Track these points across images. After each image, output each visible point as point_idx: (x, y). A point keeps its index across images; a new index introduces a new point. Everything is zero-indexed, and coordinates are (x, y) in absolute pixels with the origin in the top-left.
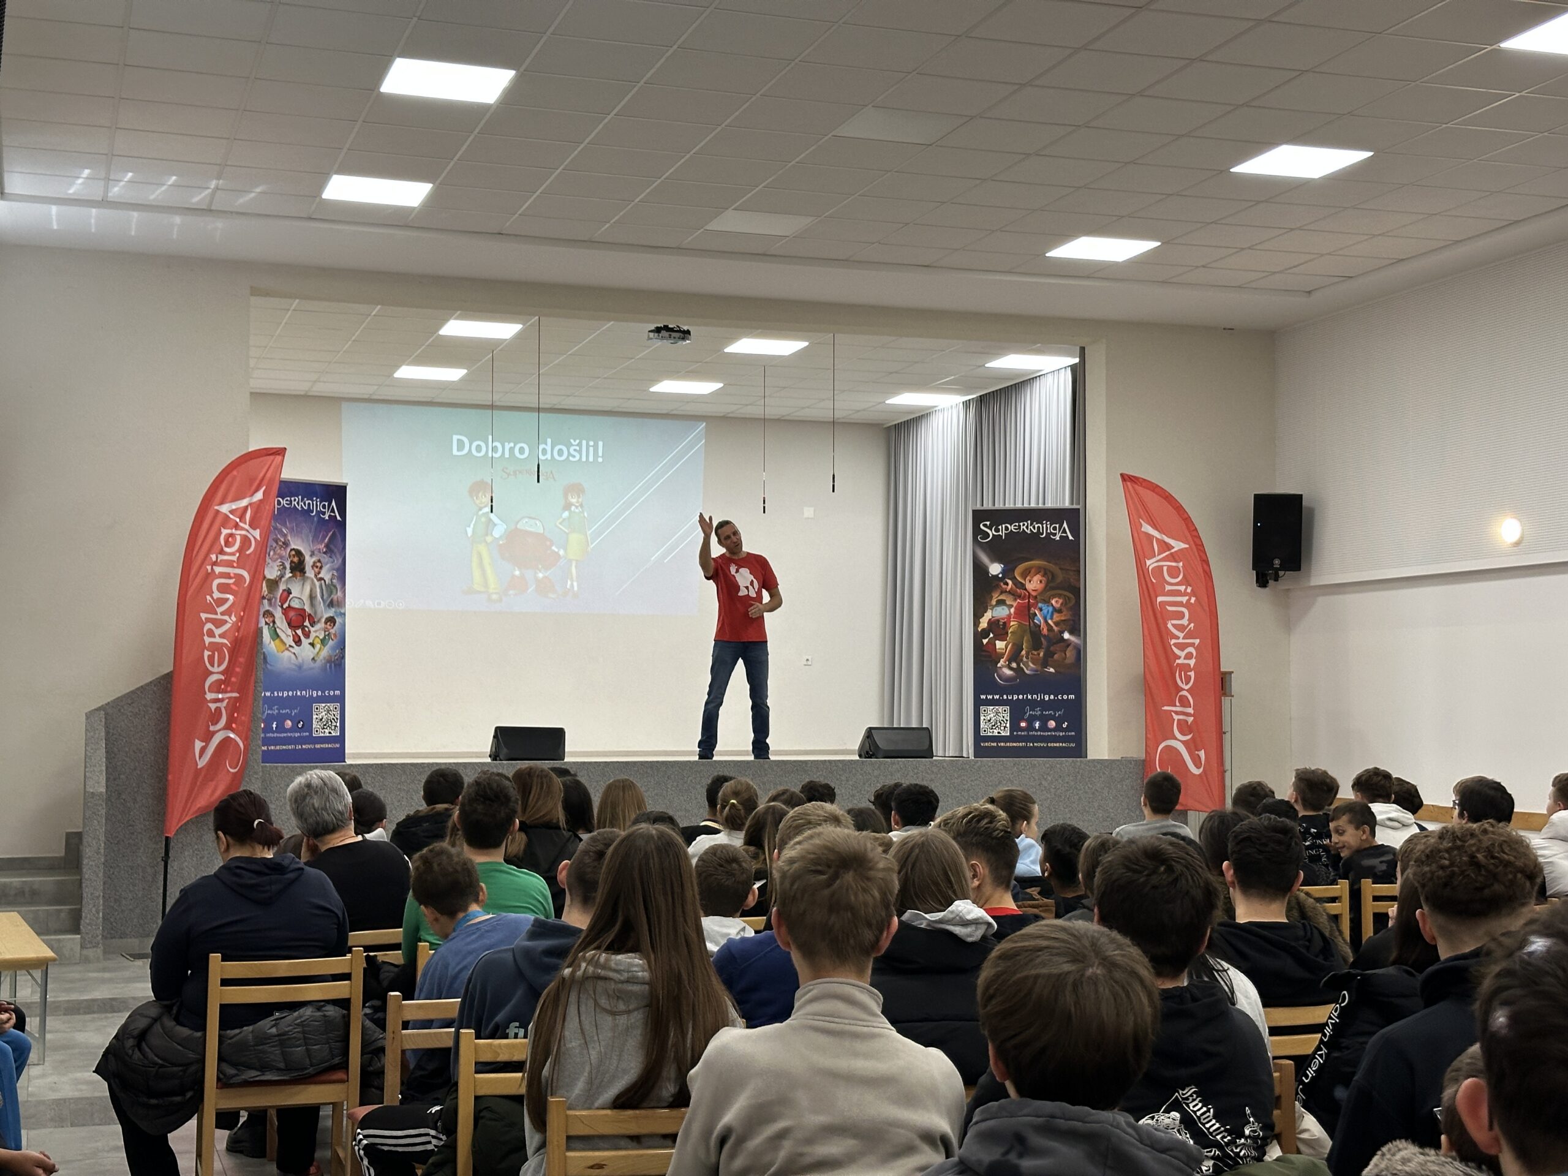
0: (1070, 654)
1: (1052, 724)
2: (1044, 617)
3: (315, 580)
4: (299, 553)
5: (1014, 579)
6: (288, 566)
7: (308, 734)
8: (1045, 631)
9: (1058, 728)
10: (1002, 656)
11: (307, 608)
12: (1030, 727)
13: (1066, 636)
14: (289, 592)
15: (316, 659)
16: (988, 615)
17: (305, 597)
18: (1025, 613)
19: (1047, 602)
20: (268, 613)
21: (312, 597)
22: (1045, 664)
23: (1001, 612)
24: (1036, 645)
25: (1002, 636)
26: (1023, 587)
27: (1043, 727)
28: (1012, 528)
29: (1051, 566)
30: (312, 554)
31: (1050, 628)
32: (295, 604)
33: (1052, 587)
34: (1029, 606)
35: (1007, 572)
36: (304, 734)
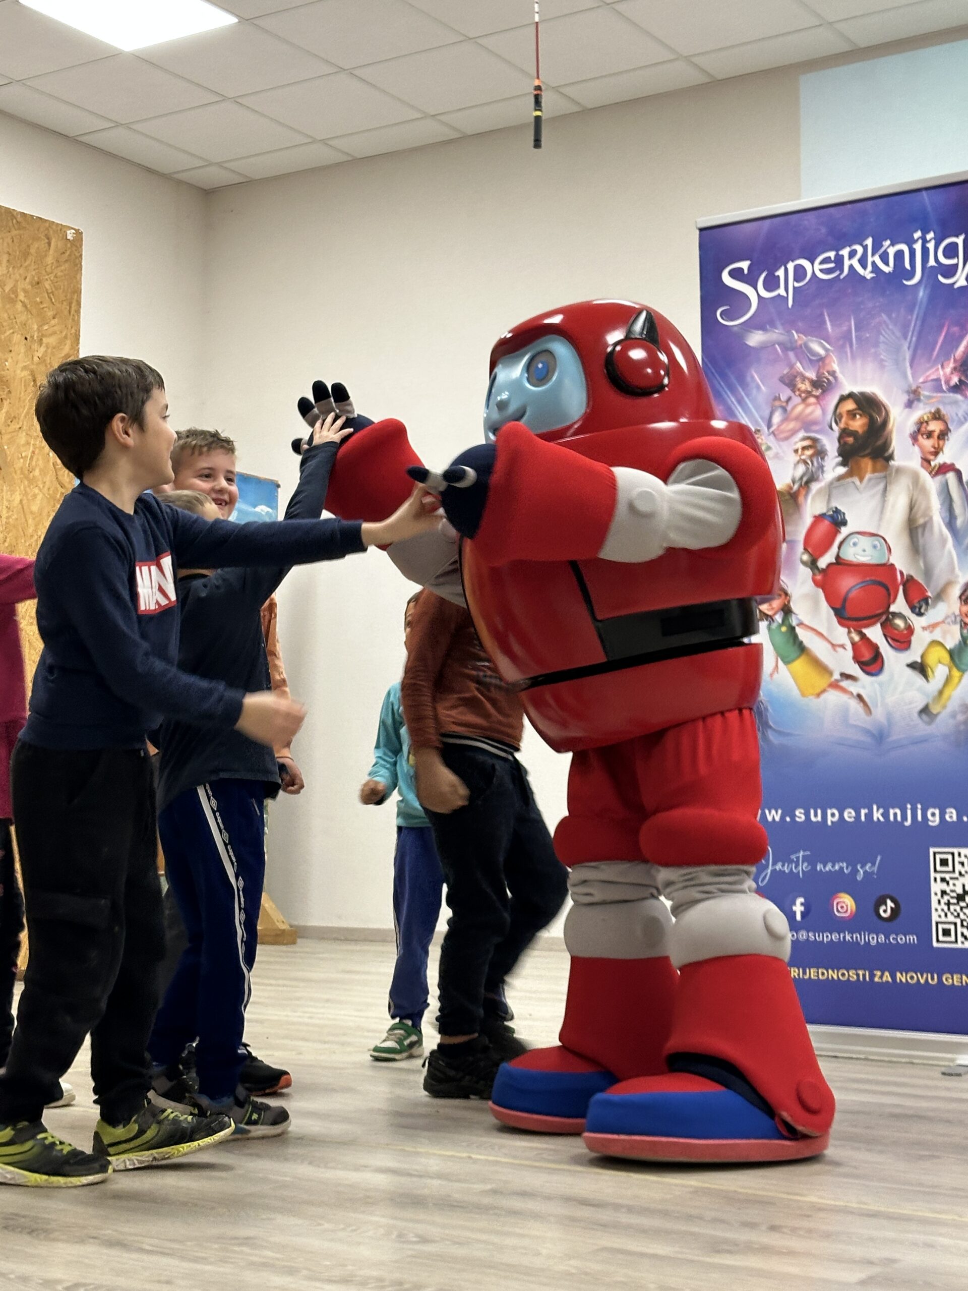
3: (924, 475)
7: (912, 938)
15: (935, 709)
36: (901, 939)
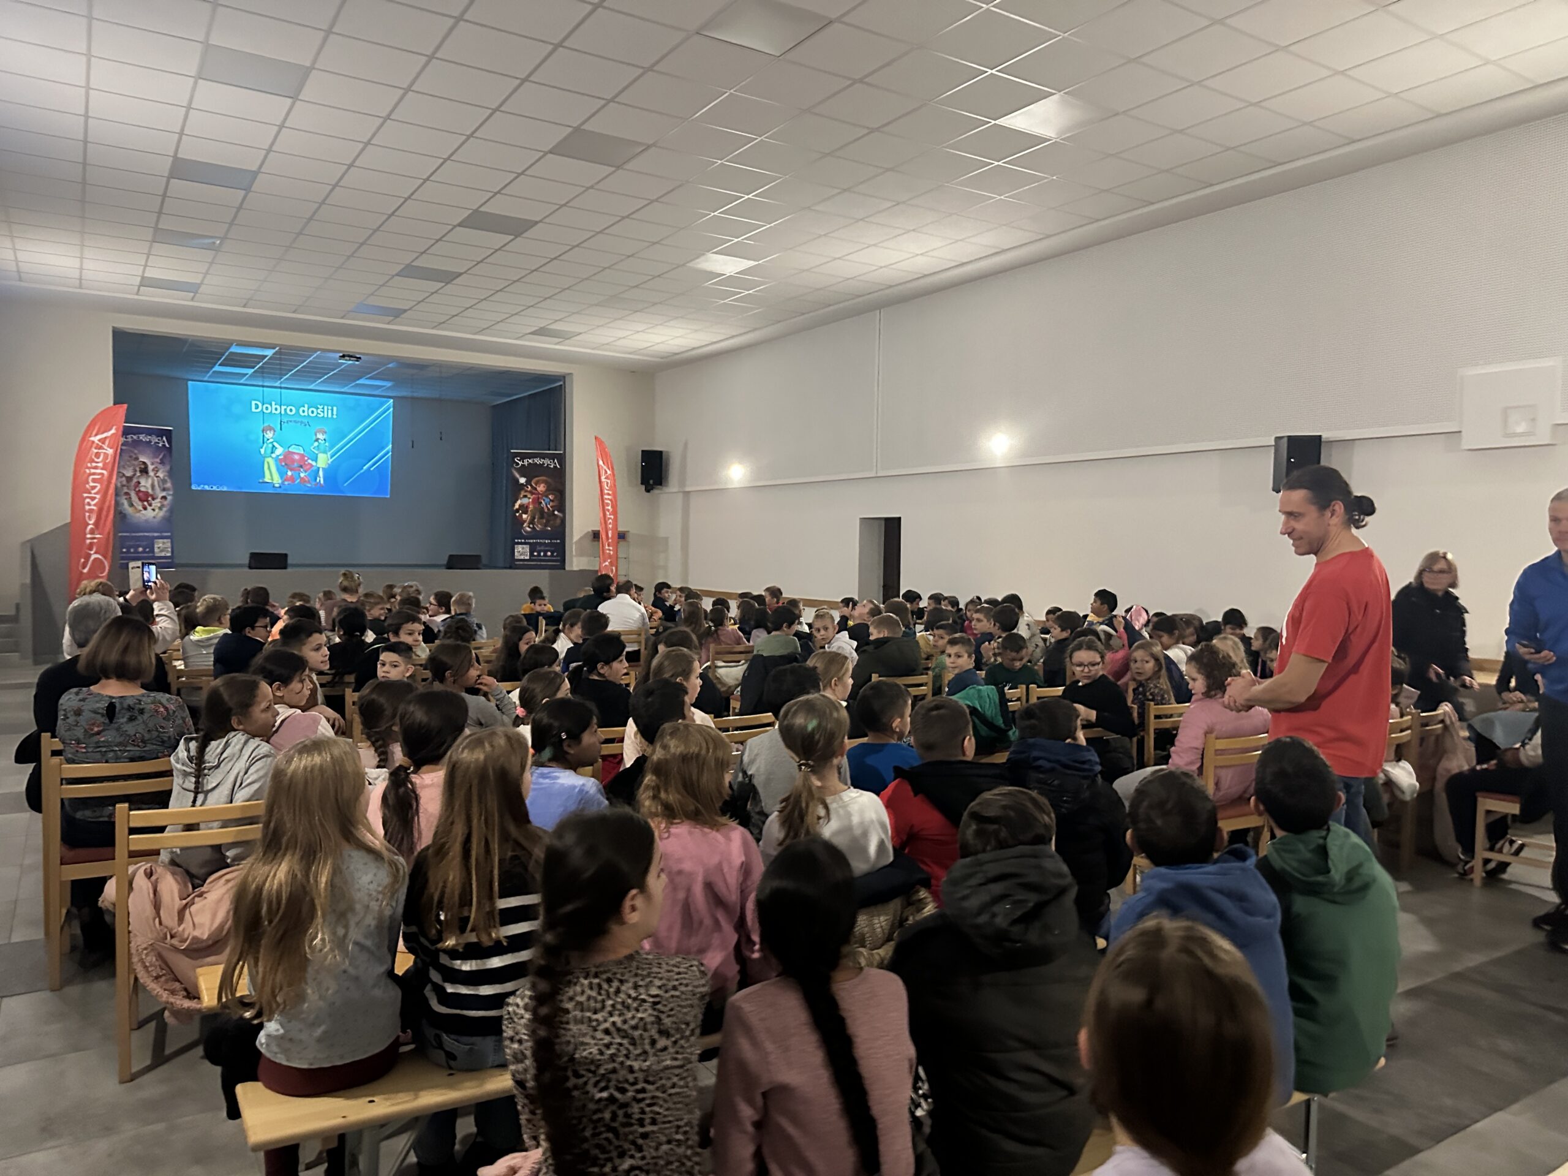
0: (558, 521)
1: (549, 554)
2: (547, 504)
4: (144, 463)
5: (531, 486)
6: (138, 469)
8: (546, 510)
9: (552, 555)
10: (525, 521)
11: (150, 491)
12: (539, 555)
13: (556, 513)
14: (139, 483)
16: (519, 502)
17: (149, 485)
18: (537, 501)
19: (547, 497)
20: (127, 494)
21: (153, 486)
22: (546, 525)
23: (525, 501)
24: (542, 517)
25: (526, 513)
26: (536, 489)
27: (545, 555)
28: (530, 461)
29: (549, 480)
30: (152, 464)
31: (548, 509)
32: (143, 489)
33: (549, 490)
34: (538, 498)
35: (528, 482)
